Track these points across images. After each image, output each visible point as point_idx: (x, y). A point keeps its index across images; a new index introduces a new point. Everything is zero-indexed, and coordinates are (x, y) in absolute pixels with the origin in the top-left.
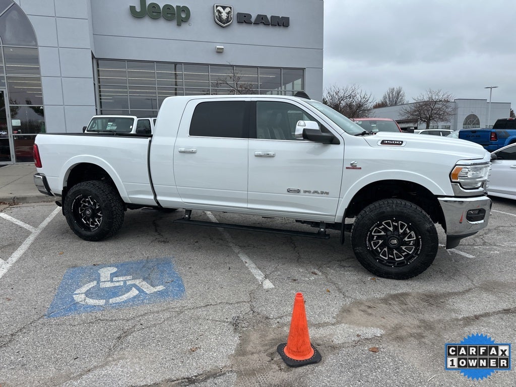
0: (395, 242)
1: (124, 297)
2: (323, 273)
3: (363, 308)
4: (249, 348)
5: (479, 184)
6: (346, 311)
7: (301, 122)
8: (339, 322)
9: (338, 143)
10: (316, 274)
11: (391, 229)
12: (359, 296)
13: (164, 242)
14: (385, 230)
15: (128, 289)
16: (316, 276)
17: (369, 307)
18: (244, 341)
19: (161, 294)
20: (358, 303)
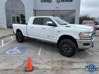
0: (67, 49)
1: (13, 53)
2: (53, 53)
3: (53, 62)
4: (22, 66)
5: (88, 37)
6: (49, 62)
7: (48, 22)
8: (44, 64)
9: (57, 26)
10: (51, 53)
11: (66, 46)
12: (55, 59)
13: (30, 44)
14: (65, 46)
15: (15, 52)
16: (50, 54)
17: (54, 62)
18: (23, 64)
19: (19, 53)
20: (53, 61)
